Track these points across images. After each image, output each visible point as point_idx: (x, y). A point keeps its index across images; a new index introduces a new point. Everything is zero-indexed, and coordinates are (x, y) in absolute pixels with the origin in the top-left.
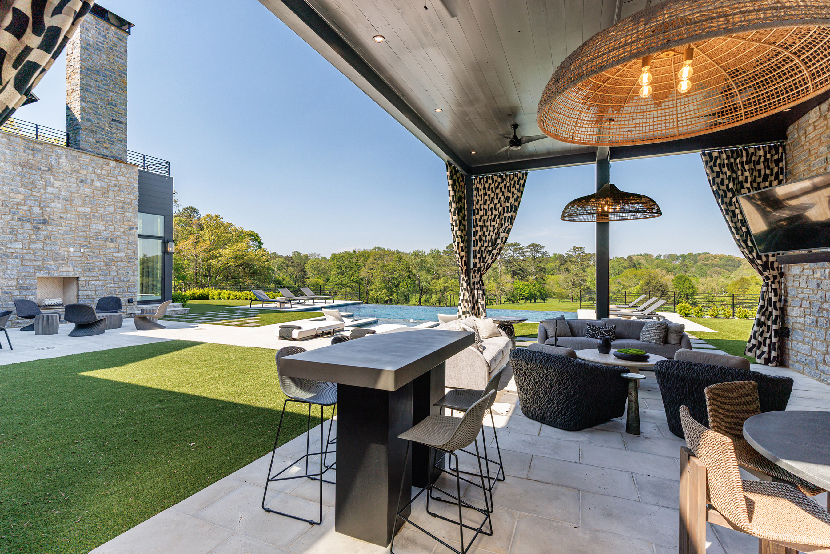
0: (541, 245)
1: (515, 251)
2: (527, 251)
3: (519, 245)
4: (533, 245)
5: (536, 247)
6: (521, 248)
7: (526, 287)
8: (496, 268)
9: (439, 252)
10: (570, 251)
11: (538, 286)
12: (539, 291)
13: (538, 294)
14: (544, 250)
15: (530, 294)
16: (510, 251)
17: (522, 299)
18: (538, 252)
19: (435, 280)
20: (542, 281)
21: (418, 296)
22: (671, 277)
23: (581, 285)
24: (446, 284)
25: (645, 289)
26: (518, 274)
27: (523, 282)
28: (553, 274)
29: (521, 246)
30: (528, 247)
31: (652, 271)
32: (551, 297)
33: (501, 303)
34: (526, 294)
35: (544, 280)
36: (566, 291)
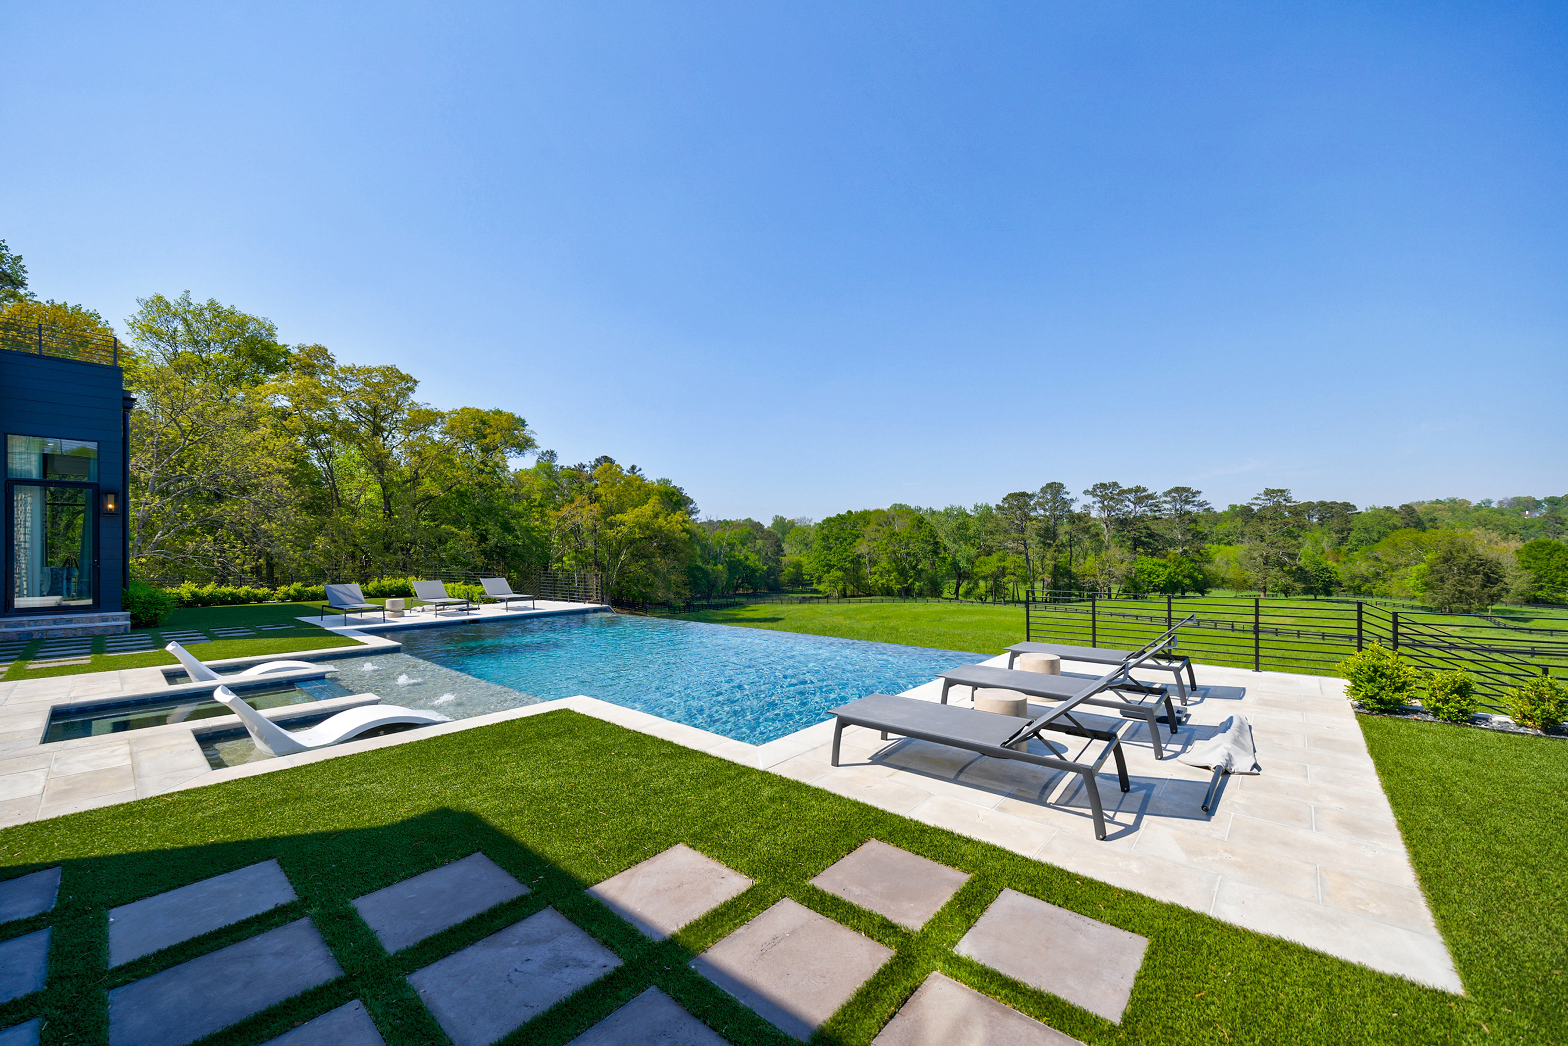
0: (1194, 489)
1: (1138, 501)
2: (1165, 502)
3: (1145, 490)
4: (1177, 490)
5: (1183, 494)
6: (1149, 495)
7: (1161, 569)
8: (1098, 535)
9: (988, 509)
10: (1256, 499)
11: (1187, 566)
12: (1190, 576)
13: (1187, 581)
14: (1200, 498)
15: (1171, 582)
16: (1127, 503)
17: (1154, 590)
18: (1187, 502)
19: (982, 558)
20: (1197, 557)
21: (953, 583)
22: (1515, 544)
23: (1285, 564)
24: (1002, 564)
25: (1438, 572)
26: (1143, 544)
27: (1155, 560)
28: (1229, 544)
29: (1150, 492)
30: (1166, 494)
31: (1460, 532)
32: (1218, 587)
33: (1110, 597)
34: (1161, 580)
35: (1201, 555)
36: (1253, 576)
